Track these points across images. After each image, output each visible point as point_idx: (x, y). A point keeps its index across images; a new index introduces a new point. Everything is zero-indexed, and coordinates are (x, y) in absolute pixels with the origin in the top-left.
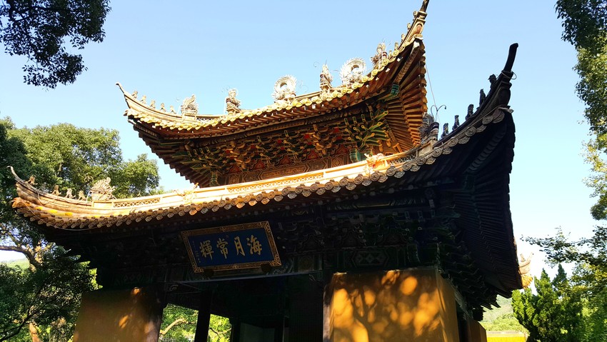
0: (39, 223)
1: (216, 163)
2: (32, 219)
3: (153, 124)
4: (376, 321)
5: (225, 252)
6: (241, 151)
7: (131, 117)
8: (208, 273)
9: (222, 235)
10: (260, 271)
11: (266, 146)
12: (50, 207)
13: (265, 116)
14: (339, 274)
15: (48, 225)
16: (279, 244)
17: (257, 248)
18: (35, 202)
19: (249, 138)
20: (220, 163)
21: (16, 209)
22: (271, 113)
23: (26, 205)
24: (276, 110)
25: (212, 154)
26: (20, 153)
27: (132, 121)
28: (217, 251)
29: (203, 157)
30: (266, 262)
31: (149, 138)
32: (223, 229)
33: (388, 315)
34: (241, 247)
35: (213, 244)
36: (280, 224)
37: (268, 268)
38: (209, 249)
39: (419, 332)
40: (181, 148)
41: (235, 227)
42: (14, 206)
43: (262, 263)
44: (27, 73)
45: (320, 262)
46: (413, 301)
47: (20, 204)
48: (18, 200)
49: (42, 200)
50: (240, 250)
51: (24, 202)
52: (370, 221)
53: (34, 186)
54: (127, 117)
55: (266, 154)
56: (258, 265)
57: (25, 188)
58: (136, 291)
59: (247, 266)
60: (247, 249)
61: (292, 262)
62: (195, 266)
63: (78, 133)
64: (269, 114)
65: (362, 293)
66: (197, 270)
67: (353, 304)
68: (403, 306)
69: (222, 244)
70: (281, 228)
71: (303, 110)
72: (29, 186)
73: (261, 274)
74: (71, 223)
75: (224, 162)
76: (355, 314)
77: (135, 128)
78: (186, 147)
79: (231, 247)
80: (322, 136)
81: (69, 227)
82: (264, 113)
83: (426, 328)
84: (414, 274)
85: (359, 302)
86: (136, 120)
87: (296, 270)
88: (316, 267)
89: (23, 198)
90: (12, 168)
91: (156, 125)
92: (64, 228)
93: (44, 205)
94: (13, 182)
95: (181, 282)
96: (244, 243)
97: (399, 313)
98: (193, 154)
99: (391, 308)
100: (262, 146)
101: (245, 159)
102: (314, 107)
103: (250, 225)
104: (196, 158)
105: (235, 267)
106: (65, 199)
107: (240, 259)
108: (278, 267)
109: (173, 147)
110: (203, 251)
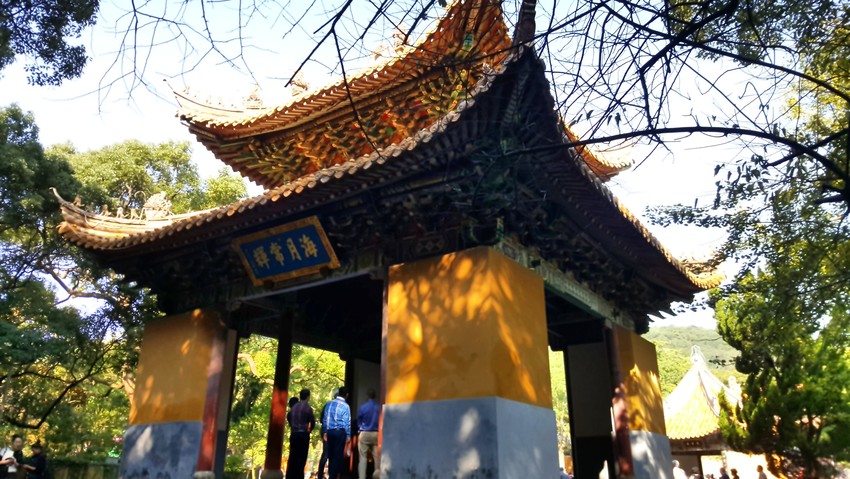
0: (87, 246)
1: (286, 163)
2: (79, 243)
3: (206, 122)
4: (431, 310)
5: (280, 258)
6: (313, 144)
7: (183, 118)
8: (269, 285)
9: (274, 239)
10: (320, 276)
11: (340, 135)
12: (100, 230)
13: (324, 95)
14: (396, 266)
15: (95, 247)
16: (333, 241)
17: (311, 249)
18: (83, 226)
19: (319, 126)
20: (293, 162)
21: (63, 234)
22: (330, 90)
23: (73, 229)
24: (334, 87)
25: (281, 152)
26: (64, 174)
27: (185, 122)
28: (272, 257)
29: (270, 157)
30: (323, 265)
31: (208, 141)
32: (273, 231)
33: (441, 303)
34: (295, 250)
35: (267, 250)
36: (331, 219)
37: (327, 272)
38: (264, 256)
39: (471, 314)
40: (245, 149)
41: (284, 228)
42: (60, 231)
43: (319, 266)
44: (30, 73)
45: (380, 258)
46: (467, 286)
47: (66, 227)
48: (64, 224)
49: (90, 223)
50: (295, 254)
51: (70, 226)
52: (424, 201)
53: (81, 208)
54: (179, 118)
55: (340, 144)
56: (316, 269)
57: (71, 211)
58: (197, 312)
59: (306, 271)
60: (302, 251)
61: (352, 261)
62: (253, 277)
63: (142, 148)
64: (327, 92)
65: (417, 284)
66: (257, 282)
67: (408, 296)
68: (456, 292)
69: (275, 248)
70: (334, 223)
71: (364, 82)
72: (76, 209)
73: (320, 280)
74: (117, 241)
75: (297, 161)
76: (410, 307)
77: (192, 131)
78: (250, 146)
79: (285, 252)
80: (401, 112)
81: (115, 246)
82: (323, 92)
83: (478, 310)
84: (469, 256)
85: (414, 294)
86: (188, 120)
87: (356, 269)
88: (376, 264)
89: (70, 222)
90: (54, 190)
91: (210, 123)
92: (110, 248)
93: (93, 228)
94: (56, 206)
95: (244, 299)
96: (298, 245)
97: (452, 300)
98: (259, 154)
99: (444, 294)
100: (334, 135)
101: (319, 154)
102: (376, 76)
103: (299, 223)
104: (263, 159)
105: (294, 274)
106: (116, 219)
107: (297, 265)
108: (337, 269)
109: (238, 150)
110: (258, 260)
